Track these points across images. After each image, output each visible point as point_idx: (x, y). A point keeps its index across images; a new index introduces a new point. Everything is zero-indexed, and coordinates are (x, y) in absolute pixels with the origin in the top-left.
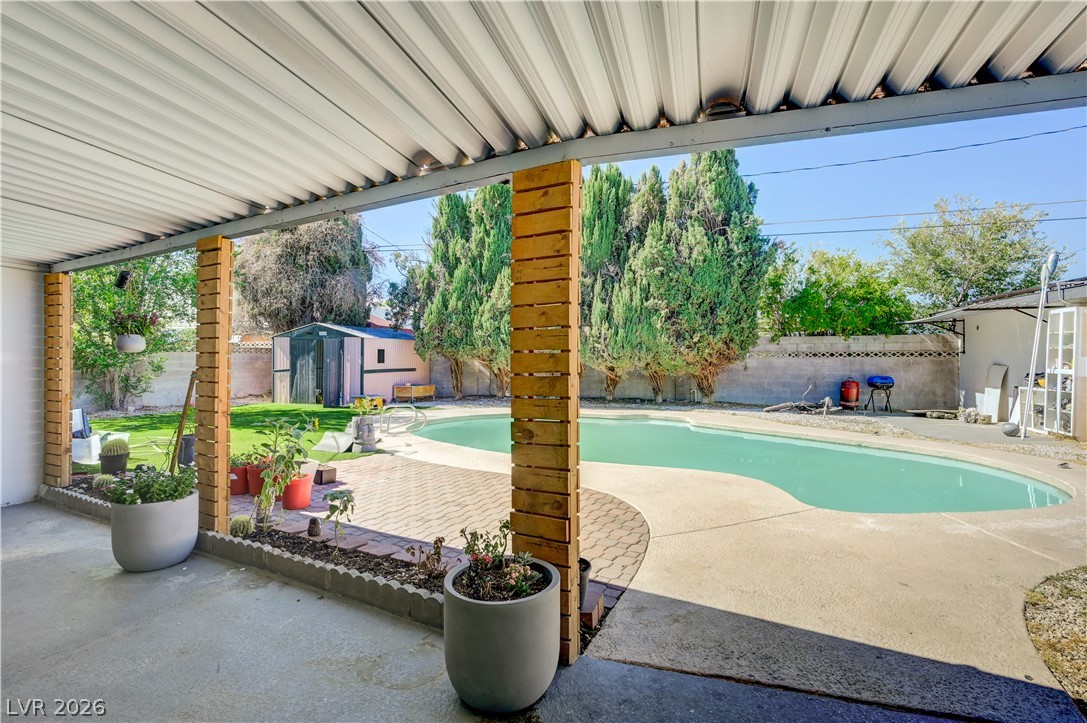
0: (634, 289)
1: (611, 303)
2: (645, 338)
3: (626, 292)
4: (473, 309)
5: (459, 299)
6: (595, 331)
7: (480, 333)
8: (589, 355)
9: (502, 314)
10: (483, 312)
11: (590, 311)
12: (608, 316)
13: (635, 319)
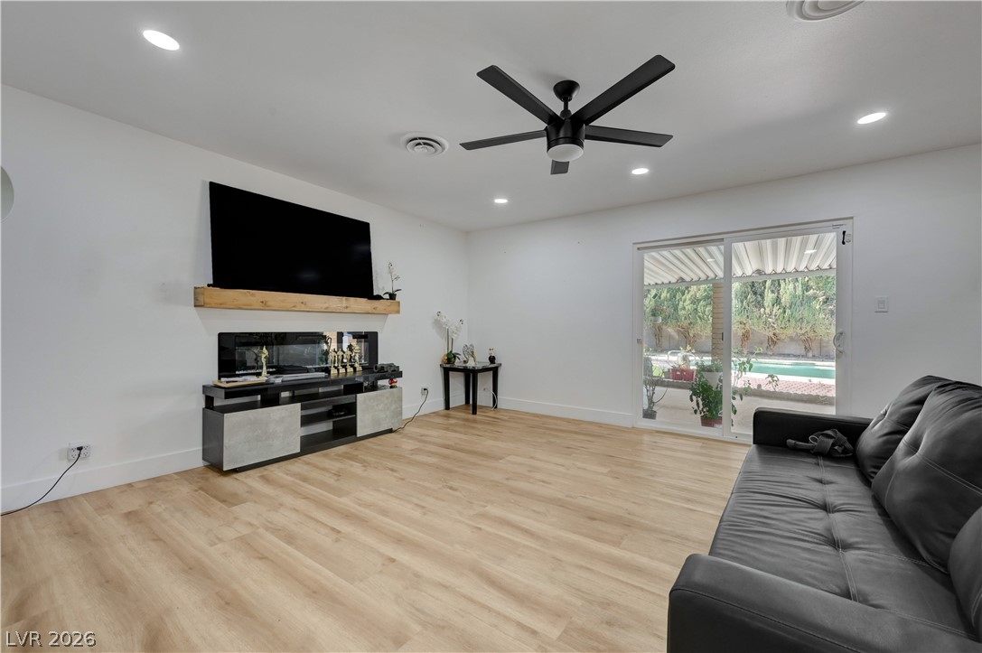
0: (797, 284)
1: (779, 293)
2: (806, 314)
3: (791, 286)
4: (678, 298)
5: (668, 292)
6: (768, 311)
7: (683, 312)
8: (762, 325)
9: (699, 301)
10: (685, 300)
11: (763, 298)
12: (777, 301)
13: (798, 303)
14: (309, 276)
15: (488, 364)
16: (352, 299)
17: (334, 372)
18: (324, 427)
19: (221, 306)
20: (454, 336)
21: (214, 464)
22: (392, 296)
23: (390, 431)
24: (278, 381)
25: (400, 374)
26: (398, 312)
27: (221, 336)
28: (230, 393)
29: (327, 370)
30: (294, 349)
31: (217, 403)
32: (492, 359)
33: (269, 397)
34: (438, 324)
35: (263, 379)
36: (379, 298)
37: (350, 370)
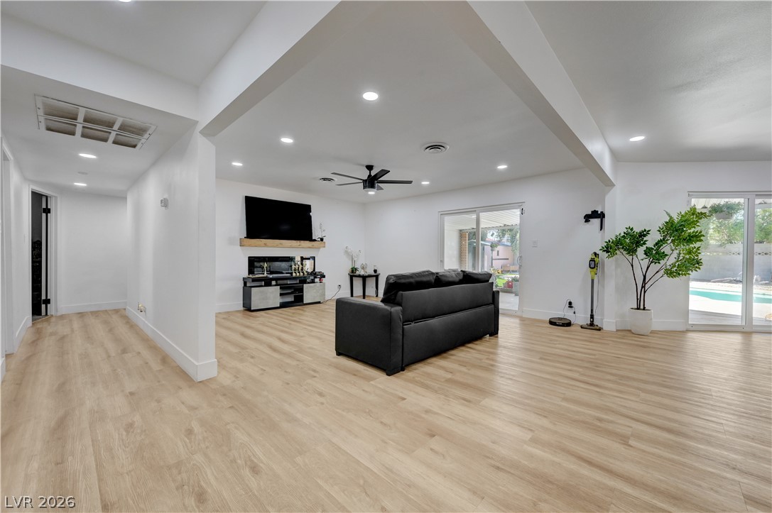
14: (285, 227)
15: (373, 274)
16: (302, 242)
17: (294, 274)
18: (290, 299)
19: (250, 246)
20: (355, 259)
21: (248, 308)
22: (322, 240)
23: (319, 303)
24: (271, 276)
25: (324, 277)
26: (324, 247)
27: (249, 258)
28: (254, 280)
29: (292, 274)
30: (277, 264)
31: (248, 285)
32: (375, 271)
33: (268, 283)
34: (346, 252)
35: (265, 275)
36: (315, 240)
37: (302, 274)
